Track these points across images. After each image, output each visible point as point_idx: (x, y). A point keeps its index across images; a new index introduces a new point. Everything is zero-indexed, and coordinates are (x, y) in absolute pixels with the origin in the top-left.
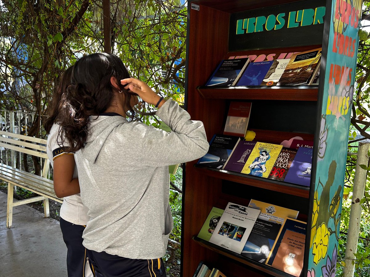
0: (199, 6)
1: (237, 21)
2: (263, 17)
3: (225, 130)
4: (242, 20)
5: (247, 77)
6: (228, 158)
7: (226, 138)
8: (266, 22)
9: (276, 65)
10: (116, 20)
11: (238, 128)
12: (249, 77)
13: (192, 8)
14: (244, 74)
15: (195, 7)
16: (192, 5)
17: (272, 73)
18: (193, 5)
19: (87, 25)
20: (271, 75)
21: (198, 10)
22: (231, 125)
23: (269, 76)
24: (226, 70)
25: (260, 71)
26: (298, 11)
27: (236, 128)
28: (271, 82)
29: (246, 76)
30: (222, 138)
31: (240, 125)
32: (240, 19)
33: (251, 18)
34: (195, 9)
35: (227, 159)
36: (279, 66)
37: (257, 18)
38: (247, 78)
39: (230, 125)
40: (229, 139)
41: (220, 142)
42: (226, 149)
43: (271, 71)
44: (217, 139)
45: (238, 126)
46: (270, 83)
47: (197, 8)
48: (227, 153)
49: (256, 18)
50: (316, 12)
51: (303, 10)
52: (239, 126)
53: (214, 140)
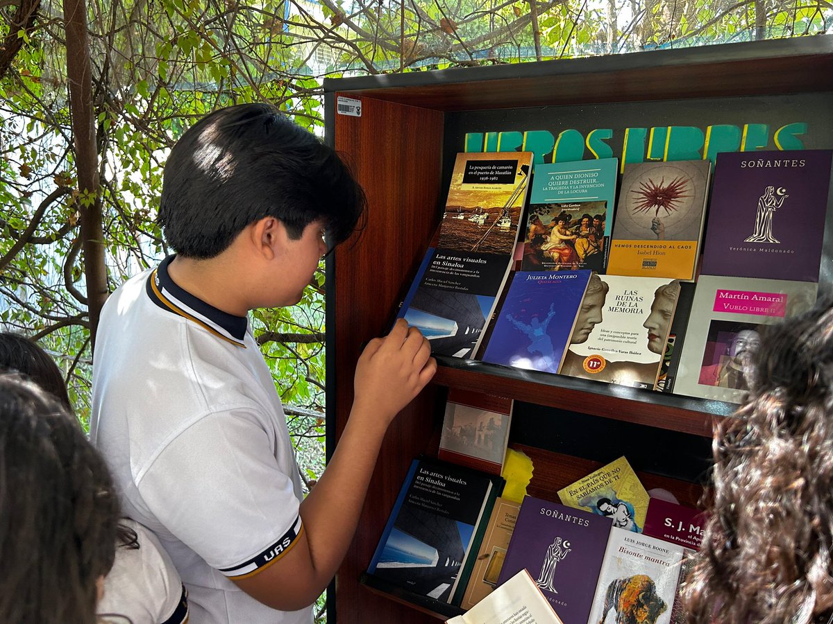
0: (359, 104)
1: (467, 134)
2: (545, 135)
3: (442, 445)
4: (480, 134)
5: (515, 322)
6: (464, 555)
7: (450, 479)
8: (556, 148)
9: (600, 295)
10: (107, 83)
11: (479, 442)
12: (520, 325)
13: (339, 112)
14: (502, 311)
15: (348, 107)
16: (339, 103)
17: (593, 324)
18: (341, 101)
19: (25, 87)
20: (591, 329)
21: (358, 113)
22: (459, 429)
23: (588, 334)
24: (443, 289)
25: (552, 305)
26: (653, 129)
27: (476, 442)
28: (598, 361)
29: (509, 317)
30: (437, 475)
31: (486, 436)
32: (474, 132)
33: (507, 133)
34: (348, 114)
35: (461, 562)
36: (610, 299)
37: (526, 133)
38: (515, 326)
39: (458, 431)
40: (460, 481)
41: (433, 489)
42: (455, 519)
43: (588, 315)
44: (422, 479)
45: (480, 436)
46: (594, 360)
47: (356, 110)
48: (458, 537)
49: (523, 134)
50: (708, 139)
51: (670, 128)
52: (483, 438)
53: (413, 483)
